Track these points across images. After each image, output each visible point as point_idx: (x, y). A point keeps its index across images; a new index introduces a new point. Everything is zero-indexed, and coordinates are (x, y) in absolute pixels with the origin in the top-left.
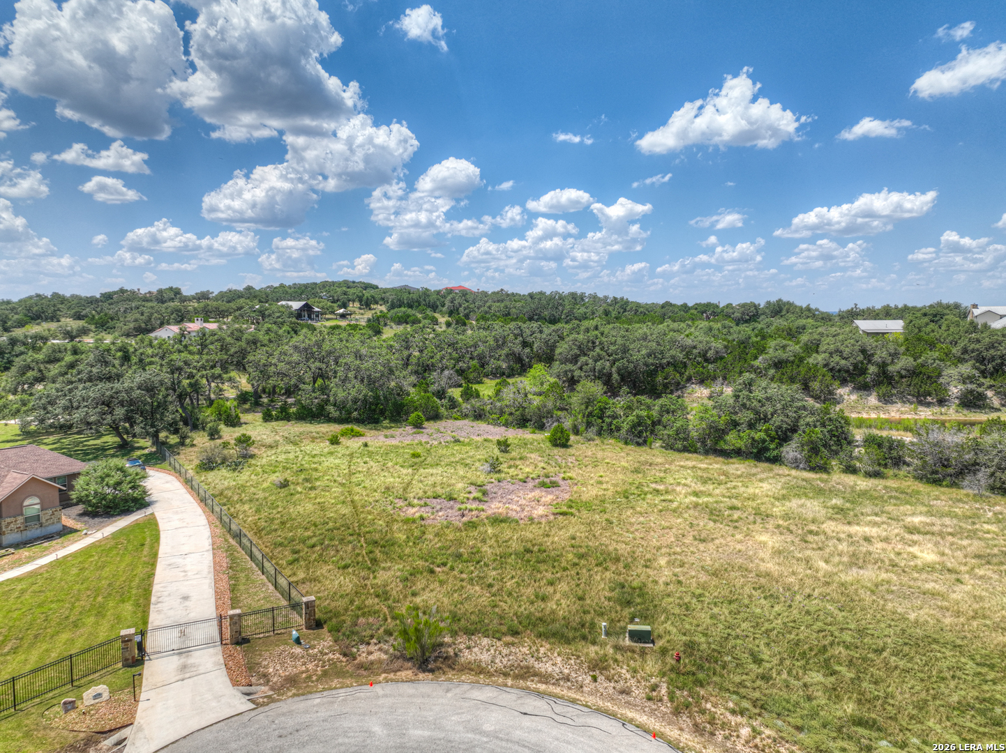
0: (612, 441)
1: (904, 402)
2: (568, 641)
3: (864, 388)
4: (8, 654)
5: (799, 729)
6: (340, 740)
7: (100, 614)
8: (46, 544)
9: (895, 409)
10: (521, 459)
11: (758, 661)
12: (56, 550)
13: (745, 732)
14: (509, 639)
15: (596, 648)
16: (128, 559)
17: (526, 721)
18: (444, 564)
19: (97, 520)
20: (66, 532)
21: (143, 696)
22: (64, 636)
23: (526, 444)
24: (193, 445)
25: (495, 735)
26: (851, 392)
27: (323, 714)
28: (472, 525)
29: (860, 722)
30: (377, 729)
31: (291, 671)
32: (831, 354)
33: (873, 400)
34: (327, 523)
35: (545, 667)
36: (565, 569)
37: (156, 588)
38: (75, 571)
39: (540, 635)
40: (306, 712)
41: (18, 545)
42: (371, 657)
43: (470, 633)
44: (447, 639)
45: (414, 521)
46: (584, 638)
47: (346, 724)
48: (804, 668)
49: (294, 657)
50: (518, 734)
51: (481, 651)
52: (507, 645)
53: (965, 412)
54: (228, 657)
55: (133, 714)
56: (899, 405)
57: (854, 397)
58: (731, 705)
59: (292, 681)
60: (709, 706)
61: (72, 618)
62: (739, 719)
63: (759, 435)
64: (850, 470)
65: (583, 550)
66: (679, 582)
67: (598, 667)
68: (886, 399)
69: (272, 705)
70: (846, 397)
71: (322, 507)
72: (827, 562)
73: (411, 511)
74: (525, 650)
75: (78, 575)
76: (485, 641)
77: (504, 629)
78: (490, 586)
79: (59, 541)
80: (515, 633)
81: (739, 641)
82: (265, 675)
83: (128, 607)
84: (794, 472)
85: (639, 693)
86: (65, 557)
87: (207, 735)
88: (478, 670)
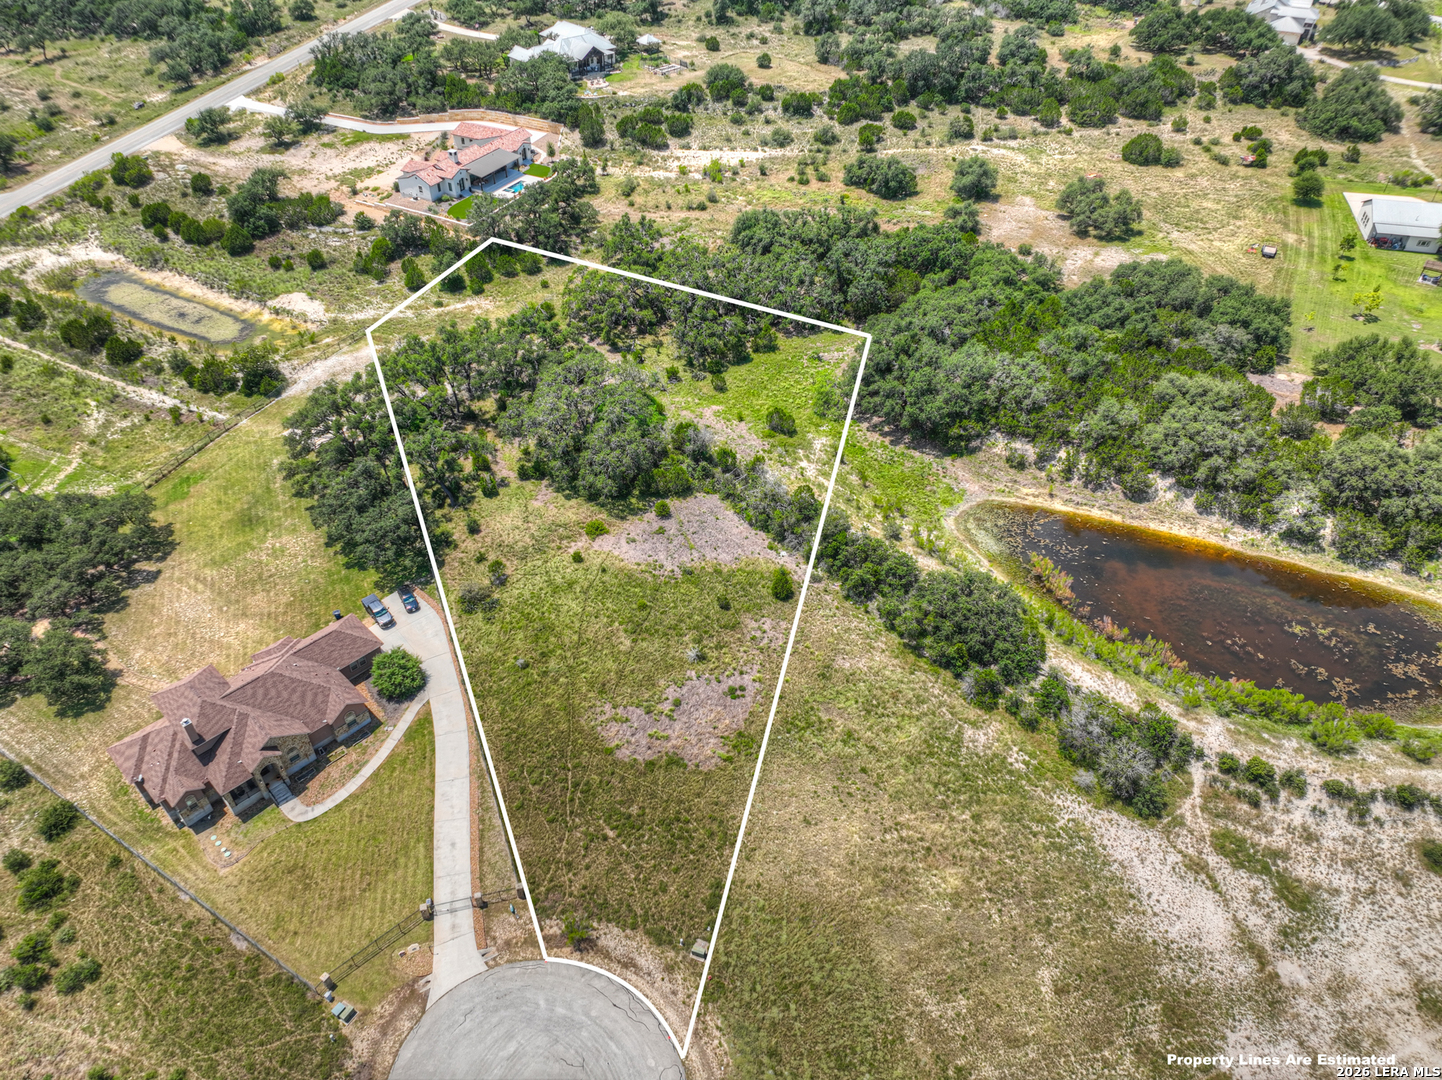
0: (836, 586)
1: (1223, 514)
2: (660, 945)
3: (1186, 486)
4: (364, 890)
5: (742, 1052)
6: (524, 1008)
7: (406, 855)
8: (364, 742)
9: (1207, 523)
10: (733, 628)
11: (753, 990)
12: (372, 755)
13: (716, 1042)
14: (628, 931)
15: (672, 954)
16: (418, 778)
17: (613, 1012)
18: (616, 828)
19: (392, 706)
20: (374, 725)
21: (436, 950)
22: (391, 876)
23: (751, 585)
24: (456, 546)
25: (593, 1020)
26: (1170, 488)
27: (519, 984)
28: (651, 765)
29: (772, 1053)
30: (542, 1003)
31: (509, 935)
32: (1166, 435)
33: (1189, 505)
34: (548, 746)
35: (641, 961)
36: (693, 853)
37: (436, 828)
38: (386, 791)
39: (648, 933)
40: (511, 979)
41: (349, 742)
42: (551, 932)
43: (609, 921)
44: (595, 925)
45: (610, 752)
46: (670, 943)
47: (528, 995)
48: (774, 1003)
49: (510, 924)
50: (606, 1022)
51: (611, 937)
52: (627, 937)
53: (1283, 545)
54: (476, 921)
55: (430, 964)
56: (1214, 518)
57: (1170, 495)
58: (719, 1023)
59: (508, 943)
60: (708, 1018)
61: (393, 856)
62: (718, 1034)
63: (951, 651)
64: (1015, 707)
65: (715, 827)
66: (759, 886)
67: (669, 969)
68: (1204, 509)
69: (496, 969)
70: (1161, 493)
71: (548, 711)
72: (876, 876)
73: (614, 727)
74: (635, 944)
75: (389, 796)
76: (616, 930)
77: (630, 921)
78: (637, 867)
79: (371, 738)
80: (634, 927)
81: (753, 968)
82: (494, 938)
83: (421, 847)
84: (958, 703)
85: (681, 996)
86: (379, 769)
87: (465, 989)
88: (606, 955)
